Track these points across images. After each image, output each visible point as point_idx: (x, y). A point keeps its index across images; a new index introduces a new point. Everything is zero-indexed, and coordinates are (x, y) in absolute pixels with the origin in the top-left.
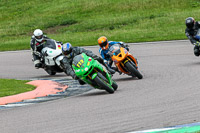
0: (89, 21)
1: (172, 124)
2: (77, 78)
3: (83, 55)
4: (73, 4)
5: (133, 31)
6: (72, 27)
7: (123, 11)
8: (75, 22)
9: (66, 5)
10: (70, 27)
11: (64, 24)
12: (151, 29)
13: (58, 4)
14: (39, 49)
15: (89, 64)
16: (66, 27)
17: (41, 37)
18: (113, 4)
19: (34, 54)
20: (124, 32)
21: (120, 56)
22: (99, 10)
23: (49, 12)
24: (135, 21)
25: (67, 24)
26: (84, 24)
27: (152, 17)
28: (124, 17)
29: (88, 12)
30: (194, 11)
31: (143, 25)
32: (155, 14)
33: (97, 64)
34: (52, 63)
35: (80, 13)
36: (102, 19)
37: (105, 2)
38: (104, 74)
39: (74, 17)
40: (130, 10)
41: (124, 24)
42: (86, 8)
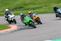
0: (27, 7)
1: (52, 39)
2: (25, 23)
4: (22, 2)
5: (41, 10)
6: (22, 9)
7: (37, 4)
8: (23, 7)
9: (20, 2)
10: (21, 9)
11: (19, 8)
12: (46, 10)
14: (7, 15)
15: (29, 19)
17: (8, 11)
18: (34, 2)
19: (5, 16)
21: (36, 17)
22: (30, 4)
23: (15, 4)
24: (41, 7)
26: (26, 8)
27: (46, 6)
28: (38, 6)
29: (27, 4)
30: (59, 4)
31: (44, 8)
32: (47, 5)
33: (31, 19)
34: (11, 20)
35: (25, 4)
36: (31, 6)
37: (32, 1)
38: (33, 22)
39: (23, 6)
40: (40, 4)
41: (38, 8)
42: (26, 3)
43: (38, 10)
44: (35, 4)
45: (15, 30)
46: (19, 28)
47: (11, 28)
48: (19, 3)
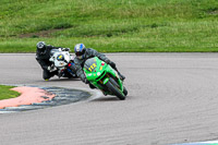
0: (86, 26)
3: (96, 58)
4: (69, 7)
5: (132, 40)
6: (67, 31)
7: (123, 17)
8: (70, 26)
10: (65, 31)
11: (58, 28)
12: (152, 39)
13: (54, 5)
15: (102, 69)
16: (60, 31)
18: (113, 10)
20: (122, 40)
22: (97, 14)
23: (43, 13)
24: (135, 29)
25: (62, 27)
26: (80, 28)
27: (154, 26)
28: (124, 24)
29: (86, 16)
30: (200, 22)
35: (77, 16)
36: (99, 24)
37: (104, 6)
38: (116, 79)
39: (69, 21)
40: (131, 16)
41: (124, 31)
42: (83, 11)
43: (124, 40)
44: (113, 17)
45: (35, 105)
46: (51, 97)
47: (19, 95)
48: (57, 8)
